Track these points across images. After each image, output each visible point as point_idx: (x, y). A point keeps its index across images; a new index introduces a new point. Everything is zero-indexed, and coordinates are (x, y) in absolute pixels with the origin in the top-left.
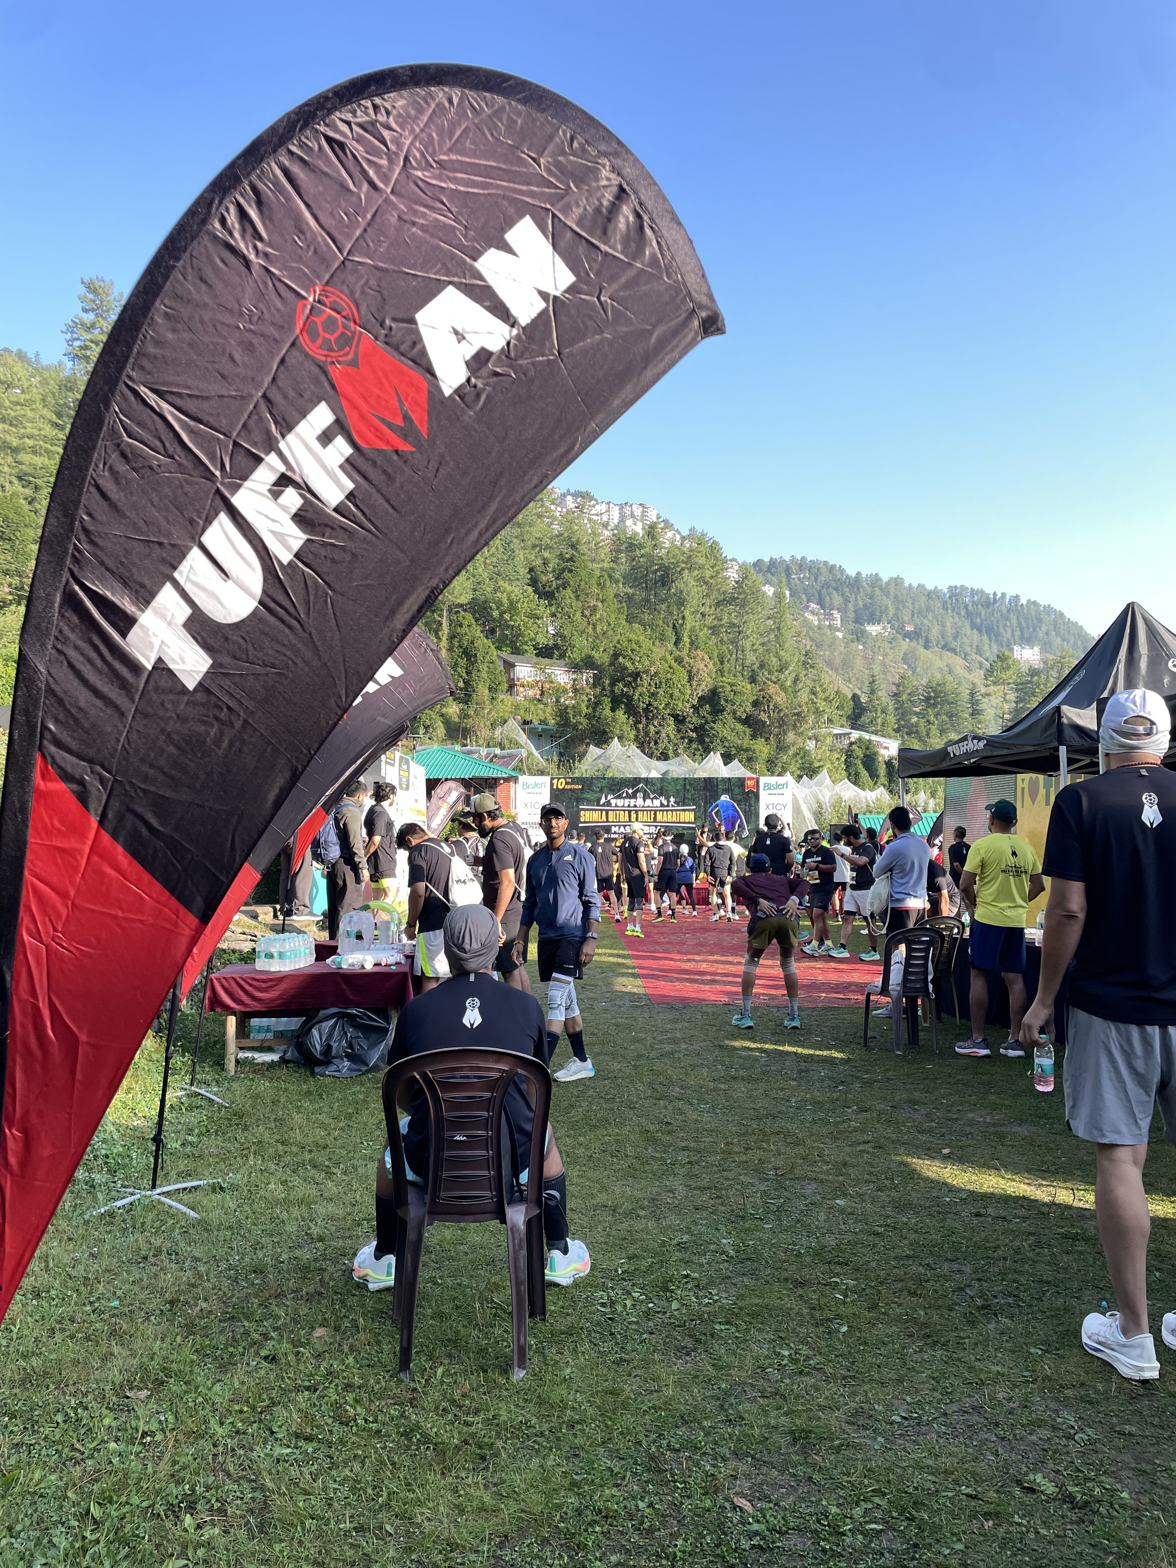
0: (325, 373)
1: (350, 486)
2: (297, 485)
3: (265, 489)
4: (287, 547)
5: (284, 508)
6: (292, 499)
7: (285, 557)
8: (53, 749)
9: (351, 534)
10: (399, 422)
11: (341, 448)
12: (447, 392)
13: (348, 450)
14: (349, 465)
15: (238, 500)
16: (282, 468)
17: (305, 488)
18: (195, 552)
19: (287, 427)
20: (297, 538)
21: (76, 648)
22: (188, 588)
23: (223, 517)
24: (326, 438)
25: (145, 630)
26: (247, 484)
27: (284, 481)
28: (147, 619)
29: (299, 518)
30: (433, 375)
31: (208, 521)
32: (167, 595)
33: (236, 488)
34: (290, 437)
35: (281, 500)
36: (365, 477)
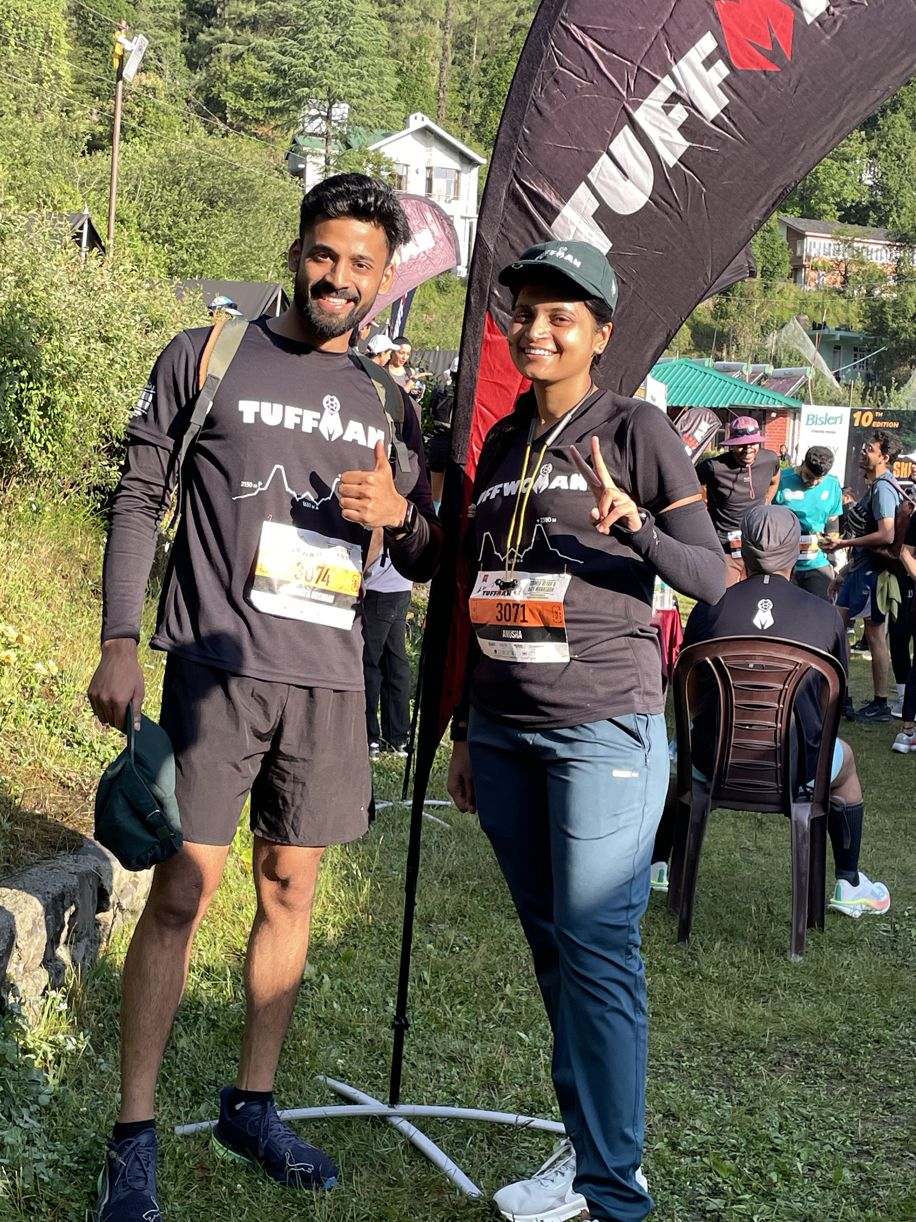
0: (712, 8)
1: (726, 101)
2: (684, 103)
3: (659, 105)
4: (674, 154)
5: (672, 120)
6: (679, 113)
7: (670, 159)
8: (497, 310)
9: (725, 141)
10: (768, 47)
11: (721, 69)
12: (809, 20)
13: (726, 72)
14: (727, 84)
15: (639, 115)
16: (673, 88)
17: (690, 105)
18: (605, 157)
19: (679, 54)
20: (682, 144)
21: (517, 233)
22: (597, 186)
23: (626, 129)
24: (709, 62)
25: (565, 219)
26: (646, 102)
27: (675, 98)
28: (567, 211)
29: (684, 129)
30: (799, 6)
31: (615, 133)
32: (582, 192)
33: (637, 105)
34: (681, 63)
35: (672, 114)
36: (738, 95)
